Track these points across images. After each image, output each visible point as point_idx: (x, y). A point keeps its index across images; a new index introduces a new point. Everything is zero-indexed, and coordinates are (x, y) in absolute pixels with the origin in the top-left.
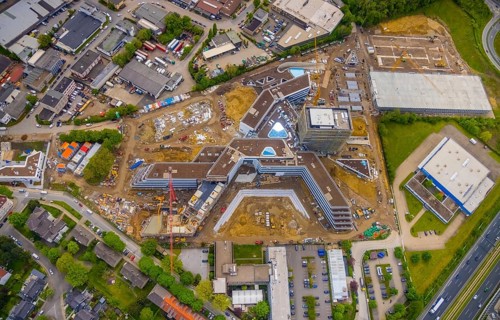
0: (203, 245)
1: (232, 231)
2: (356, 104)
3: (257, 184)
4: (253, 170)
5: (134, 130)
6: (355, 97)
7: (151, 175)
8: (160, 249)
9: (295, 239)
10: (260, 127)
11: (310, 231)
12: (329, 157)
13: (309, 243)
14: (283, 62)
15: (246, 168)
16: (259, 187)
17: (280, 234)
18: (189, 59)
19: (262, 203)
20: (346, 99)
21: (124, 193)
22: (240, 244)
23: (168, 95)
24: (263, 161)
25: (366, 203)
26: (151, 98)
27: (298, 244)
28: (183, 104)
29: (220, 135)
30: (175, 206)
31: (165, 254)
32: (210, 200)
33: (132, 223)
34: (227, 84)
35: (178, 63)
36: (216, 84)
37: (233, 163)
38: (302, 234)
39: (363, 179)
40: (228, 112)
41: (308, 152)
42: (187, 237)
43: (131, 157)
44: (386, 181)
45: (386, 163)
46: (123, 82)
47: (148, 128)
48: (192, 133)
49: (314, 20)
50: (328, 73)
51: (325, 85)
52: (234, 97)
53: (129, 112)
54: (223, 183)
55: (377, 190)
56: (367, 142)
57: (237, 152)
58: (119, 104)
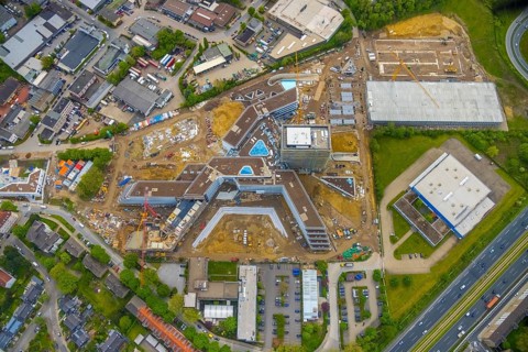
0: (181, 260)
1: (210, 248)
2: (349, 117)
3: (238, 202)
4: (234, 188)
5: (124, 147)
6: (348, 110)
7: (133, 194)
8: (141, 262)
9: (271, 257)
10: (241, 145)
11: (287, 250)
12: (313, 174)
13: (285, 262)
14: (275, 74)
15: (227, 186)
16: (240, 205)
17: (257, 252)
18: (180, 75)
19: (241, 221)
20: (338, 112)
21: (112, 208)
22: (216, 260)
23: (157, 113)
24: (241, 180)
25: (349, 222)
26: (141, 115)
27: (274, 262)
28: (171, 121)
29: (205, 152)
30: (158, 222)
31: (145, 267)
32: (187, 218)
33: (118, 237)
34: (216, 99)
35: (169, 78)
36: (204, 100)
37: (210, 182)
38: (278, 253)
39: (348, 198)
40: (215, 129)
41: (289, 170)
42: (167, 252)
43: (121, 175)
44: (373, 200)
45: (375, 181)
46: (116, 100)
47: (137, 146)
48: (178, 150)
49: (311, 27)
50: (322, 85)
51: (317, 98)
52: (222, 112)
53: (120, 130)
54: (201, 201)
55: (362, 209)
56: (356, 159)
57: (215, 171)
58: (111, 123)
